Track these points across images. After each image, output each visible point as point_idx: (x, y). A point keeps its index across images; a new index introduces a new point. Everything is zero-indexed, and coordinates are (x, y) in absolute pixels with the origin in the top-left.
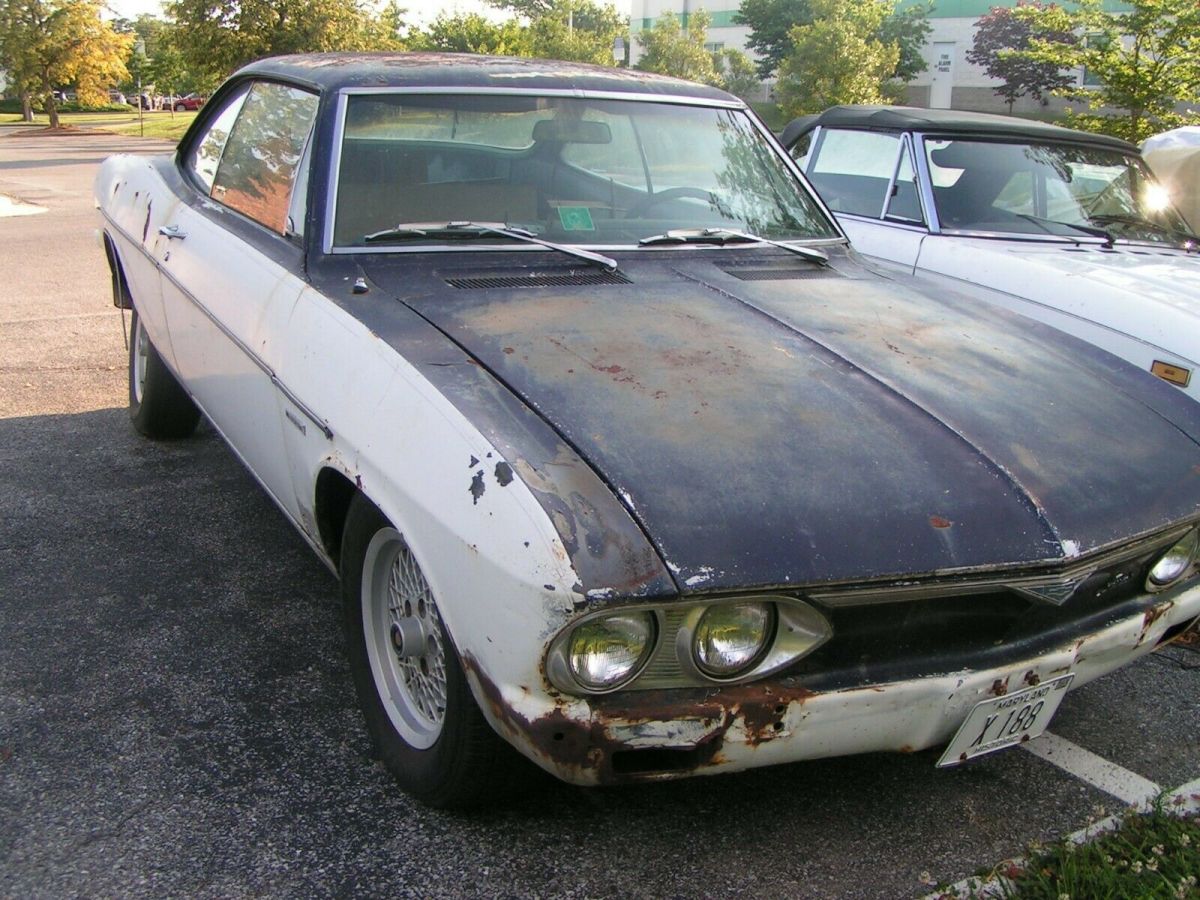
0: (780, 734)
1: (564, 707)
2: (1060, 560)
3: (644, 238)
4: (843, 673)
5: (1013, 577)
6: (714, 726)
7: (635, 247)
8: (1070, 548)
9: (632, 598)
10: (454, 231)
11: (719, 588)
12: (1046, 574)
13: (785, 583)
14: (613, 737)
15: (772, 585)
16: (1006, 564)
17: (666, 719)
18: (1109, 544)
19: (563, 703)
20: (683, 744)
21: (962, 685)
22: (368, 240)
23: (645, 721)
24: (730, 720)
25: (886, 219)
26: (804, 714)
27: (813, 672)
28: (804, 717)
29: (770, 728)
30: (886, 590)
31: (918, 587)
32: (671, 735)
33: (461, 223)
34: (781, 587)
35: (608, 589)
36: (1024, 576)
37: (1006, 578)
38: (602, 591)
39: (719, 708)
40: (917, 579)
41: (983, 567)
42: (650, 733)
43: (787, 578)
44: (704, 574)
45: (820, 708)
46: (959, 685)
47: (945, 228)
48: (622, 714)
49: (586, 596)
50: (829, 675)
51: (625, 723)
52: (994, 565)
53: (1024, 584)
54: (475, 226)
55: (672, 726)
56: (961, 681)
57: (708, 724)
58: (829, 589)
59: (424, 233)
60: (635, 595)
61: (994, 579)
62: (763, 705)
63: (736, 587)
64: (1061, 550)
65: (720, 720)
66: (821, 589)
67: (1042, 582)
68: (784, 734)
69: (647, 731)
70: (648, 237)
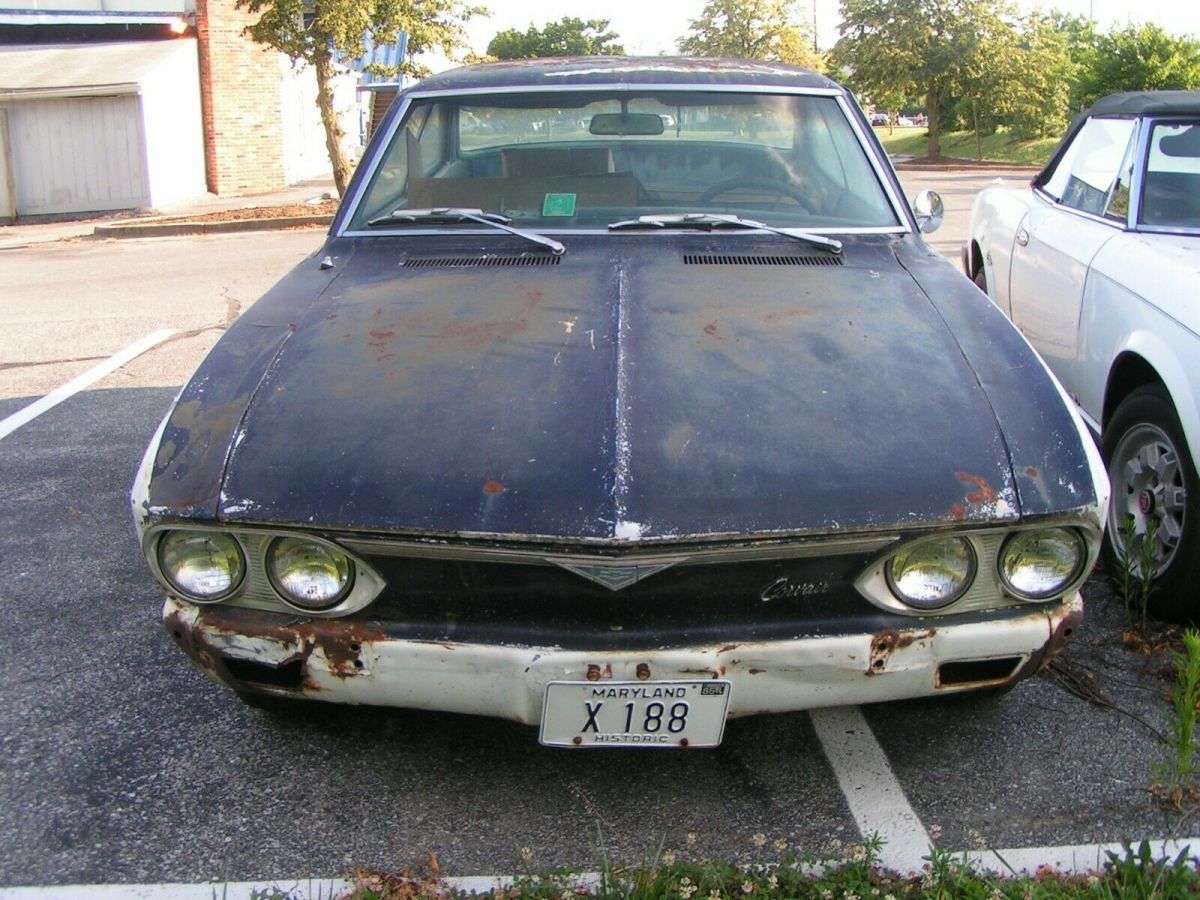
0: (361, 672)
1: (182, 610)
2: (606, 540)
3: (612, 223)
4: (430, 626)
5: (557, 552)
6: (292, 651)
7: (605, 232)
8: (629, 531)
9: (179, 517)
10: (436, 216)
11: (250, 519)
12: (597, 554)
13: (308, 523)
14: (211, 643)
15: (297, 522)
16: (540, 536)
17: (250, 635)
18: (703, 535)
19: (181, 606)
20: (270, 661)
21: (538, 661)
22: (370, 225)
23: (232, 633)
24: (309, 649)
25: (1107, 216)
26: (376, 656)
27: (400, 620)
28: (376, 659)
29: (350, 664)
30: (412, 545)
31: (445, 546)
32: (258, 651)
33: (442, 210)
34: (306, 526)
35: (165, 508)
36: (569, 553)
37: (547, 551)
38: (161, 509)
39: (294, 634)
40: (444, 538)
41: (513, 536)
42: (239, 645)
43: (311, 519)
44: (244, 506)
45: (391, 654)
46: (535, 659)
47: (1144, 223)
48: (217, 625)
49: (149, 511)
50: (416, 626)
51: (217, 632)
52: (525, 536)
53: (568, 560)
54: (453, 212)
55: (256, 642)
56: (539, 656)
57: (286, 647)
58: (354, 534)
59: (413, 219)
60: (181, 515)
61: (534, 550)
62: (337, 640)
63: (264, 520)
64: (613, 531)
65: (297, 645)
66: (347, 534)
67: (591, 562)
68: (366, 673)
69: (235, 643)
70: (617, 222)
